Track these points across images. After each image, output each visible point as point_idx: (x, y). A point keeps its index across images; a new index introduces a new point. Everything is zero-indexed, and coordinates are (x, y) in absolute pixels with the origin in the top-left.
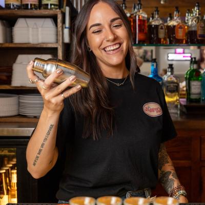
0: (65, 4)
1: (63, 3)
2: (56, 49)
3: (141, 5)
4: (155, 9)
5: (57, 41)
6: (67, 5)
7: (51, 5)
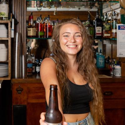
0: (11, 17)
1: (10, 17)
2: (7, 41)
3: (50, 18)
4: (57, 20)
5: (8, 37)
6: (12, 18)
7: (4, 18)
